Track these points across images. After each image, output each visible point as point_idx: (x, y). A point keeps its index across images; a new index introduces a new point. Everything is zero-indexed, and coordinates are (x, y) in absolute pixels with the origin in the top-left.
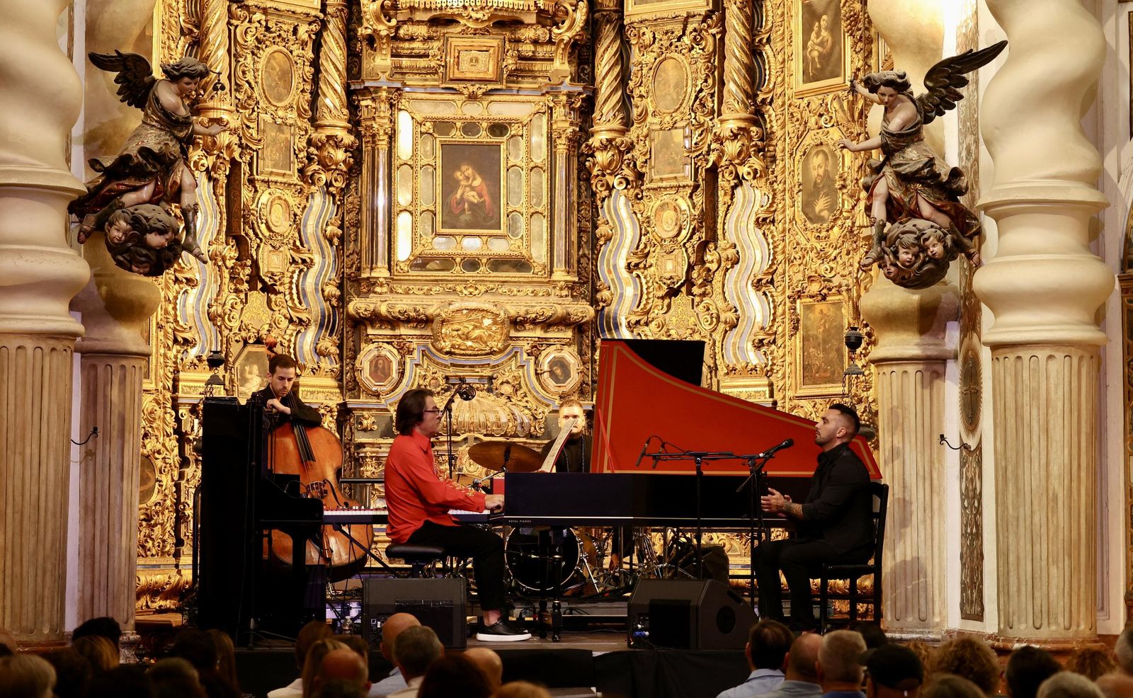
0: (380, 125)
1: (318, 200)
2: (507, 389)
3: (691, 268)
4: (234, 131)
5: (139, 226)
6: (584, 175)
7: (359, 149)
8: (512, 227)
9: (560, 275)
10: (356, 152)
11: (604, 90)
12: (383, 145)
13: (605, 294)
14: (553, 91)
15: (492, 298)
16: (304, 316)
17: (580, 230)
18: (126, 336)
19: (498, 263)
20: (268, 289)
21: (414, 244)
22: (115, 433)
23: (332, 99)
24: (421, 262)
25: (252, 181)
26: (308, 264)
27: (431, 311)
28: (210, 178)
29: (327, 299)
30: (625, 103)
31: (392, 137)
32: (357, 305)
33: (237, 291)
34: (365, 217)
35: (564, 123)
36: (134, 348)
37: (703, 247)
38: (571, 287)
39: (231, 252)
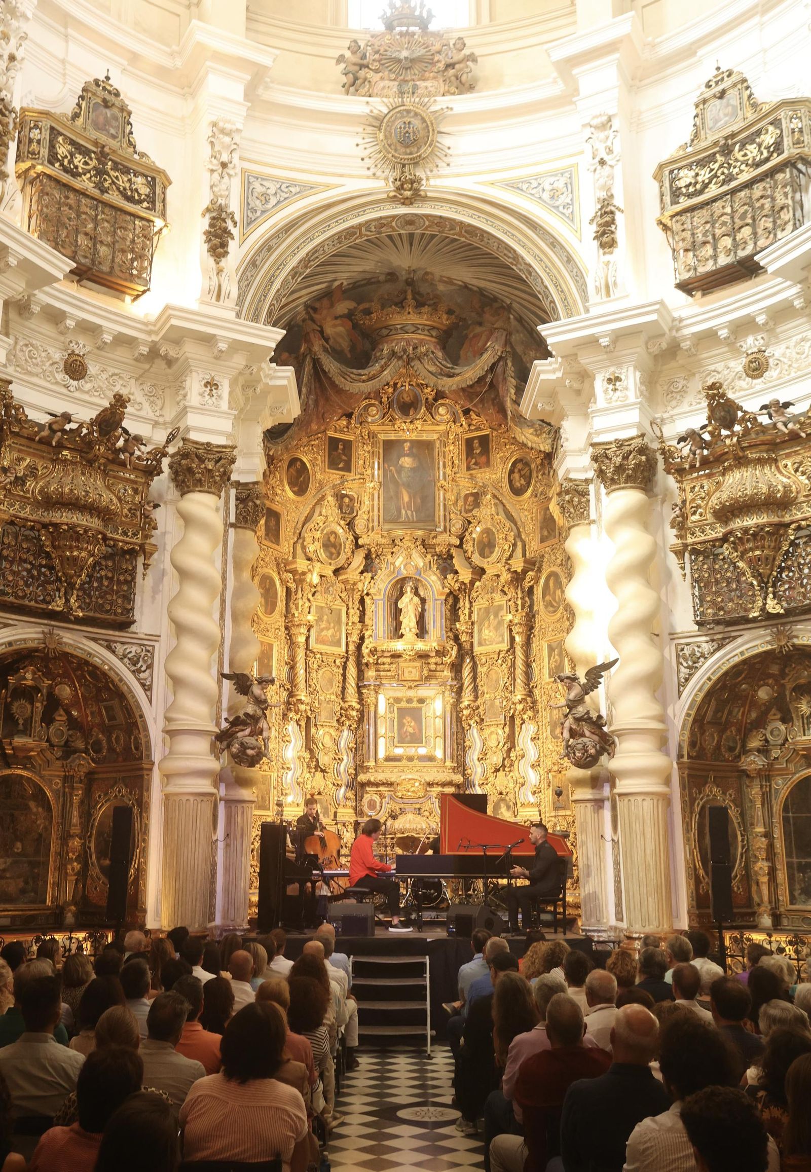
0: (370, 700)
1: (346, 733)
2: (426, 814)
3: (504, 759)
4: (307, 704)
5: (244, 746)
6: (459, 720)
7: (363, 711)
8: (428, 742)
9: (449, 763)
10: (362, 712)
11: (466, 684)
12: (372, 709)
13: (469, 771)
14: (443, 684)
15: (419, 774)
16: (339, 783)
17: (458, 744)
18: (245, 794)
19: (421, 758)
20: (323, 771)
21: (386, 751)
22: (239, 836)
23: (351, 689)
24: (388, 759)
25: (316, 725)
26: (341, 760)
27: (392, 780)
28: (298, 724)
29: (349, 775)
30: (475, 689)
31: (376, 706)
32: (362, 778)
33: (310, 772)
34: (366, 740)
35: (450, 698)
36: (247, 798)
37: (509, 750)
38: (454, 769)
39: (307, 755)
